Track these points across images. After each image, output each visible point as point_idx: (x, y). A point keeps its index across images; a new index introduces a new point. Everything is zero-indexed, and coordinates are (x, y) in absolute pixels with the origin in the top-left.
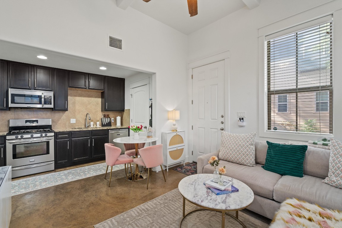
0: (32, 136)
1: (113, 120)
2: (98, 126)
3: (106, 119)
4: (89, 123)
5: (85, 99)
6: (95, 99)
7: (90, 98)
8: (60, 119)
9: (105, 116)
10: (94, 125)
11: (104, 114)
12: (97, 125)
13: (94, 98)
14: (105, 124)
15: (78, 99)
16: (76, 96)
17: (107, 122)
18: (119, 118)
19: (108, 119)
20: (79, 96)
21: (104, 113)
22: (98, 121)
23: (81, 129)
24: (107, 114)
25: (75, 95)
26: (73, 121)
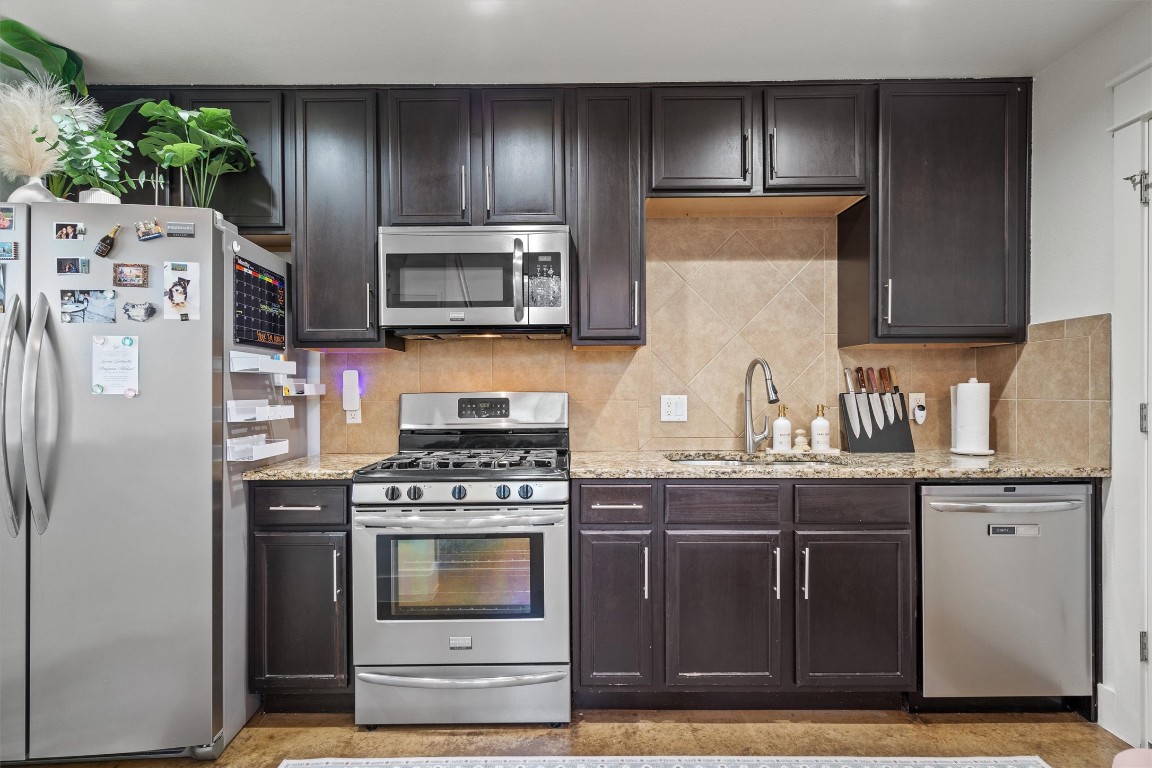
0: (460, 493)
1: (922, 408)
2: (823, 446)
3: (875, 397)
4: (767, 424)
5: (740, 273)
6: (796, 263)
7: (769, 265)
8: (610, 392)
9: (862, 378)
10: (794, 437)
11: (854, 364)
12: (816, 438)
13: (793, 257)
14: (869, 433)
15: (698, 269)
16: (686, 255)
17: (881, 425)
18: (972, 397)
19: (888, 397)
20: (705, 256)
21: (855, 355)
22: (820, 411)
23: (717, 458)
24: (876, 366)
25: (684, 246)
26: (674, 407)
